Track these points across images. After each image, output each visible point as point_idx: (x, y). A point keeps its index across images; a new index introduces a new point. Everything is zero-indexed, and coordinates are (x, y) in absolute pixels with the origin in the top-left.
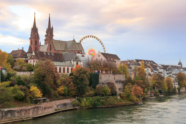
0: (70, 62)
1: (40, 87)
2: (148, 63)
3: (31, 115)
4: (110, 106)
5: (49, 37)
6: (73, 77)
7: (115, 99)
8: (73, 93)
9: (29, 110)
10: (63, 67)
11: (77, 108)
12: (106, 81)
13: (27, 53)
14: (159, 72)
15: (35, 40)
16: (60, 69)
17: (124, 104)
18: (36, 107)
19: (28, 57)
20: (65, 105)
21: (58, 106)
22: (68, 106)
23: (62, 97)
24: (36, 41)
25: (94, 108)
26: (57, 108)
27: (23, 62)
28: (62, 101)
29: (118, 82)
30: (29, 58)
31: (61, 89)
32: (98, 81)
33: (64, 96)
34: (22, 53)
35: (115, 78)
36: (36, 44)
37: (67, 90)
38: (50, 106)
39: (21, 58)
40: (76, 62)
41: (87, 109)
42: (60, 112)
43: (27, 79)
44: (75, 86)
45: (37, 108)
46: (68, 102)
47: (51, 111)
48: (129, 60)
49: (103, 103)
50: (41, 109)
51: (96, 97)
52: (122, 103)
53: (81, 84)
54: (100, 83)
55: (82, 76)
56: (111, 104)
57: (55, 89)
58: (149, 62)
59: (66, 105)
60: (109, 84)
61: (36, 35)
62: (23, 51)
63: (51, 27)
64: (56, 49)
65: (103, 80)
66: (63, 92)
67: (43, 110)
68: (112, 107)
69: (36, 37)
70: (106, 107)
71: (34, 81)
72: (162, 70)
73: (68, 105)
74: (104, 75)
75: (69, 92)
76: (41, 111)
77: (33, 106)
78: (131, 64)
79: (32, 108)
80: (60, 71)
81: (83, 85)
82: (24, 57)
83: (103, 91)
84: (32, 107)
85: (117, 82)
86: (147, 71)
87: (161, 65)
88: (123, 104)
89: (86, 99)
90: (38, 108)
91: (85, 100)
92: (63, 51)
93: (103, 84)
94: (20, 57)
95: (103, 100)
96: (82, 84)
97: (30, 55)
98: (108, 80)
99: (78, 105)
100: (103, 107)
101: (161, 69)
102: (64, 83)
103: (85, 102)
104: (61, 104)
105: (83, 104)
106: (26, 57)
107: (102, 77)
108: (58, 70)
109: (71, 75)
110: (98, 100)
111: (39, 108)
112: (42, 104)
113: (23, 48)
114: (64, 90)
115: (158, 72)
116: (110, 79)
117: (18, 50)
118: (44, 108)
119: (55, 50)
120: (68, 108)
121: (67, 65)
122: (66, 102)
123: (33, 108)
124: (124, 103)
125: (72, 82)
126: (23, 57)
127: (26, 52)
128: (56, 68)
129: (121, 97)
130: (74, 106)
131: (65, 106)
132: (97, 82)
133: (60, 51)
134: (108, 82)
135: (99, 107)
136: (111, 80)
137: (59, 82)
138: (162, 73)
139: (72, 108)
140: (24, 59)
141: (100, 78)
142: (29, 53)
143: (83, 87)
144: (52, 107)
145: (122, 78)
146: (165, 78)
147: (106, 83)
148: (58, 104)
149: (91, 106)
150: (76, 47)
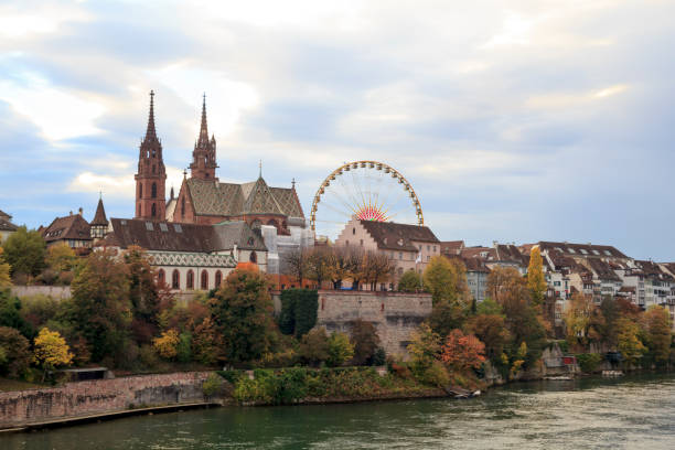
0: (228, 253)
1: (82, 332)
2: (580, 253)
3: (20, 418)
4: (341, 399)
5: (200, 172)
6: (214, 300)
7: (367, 376)
8: (212, 353)
9: (14, 402)
10: (202, 269)
11: (221, 402)
12: (346, 314)
13: (92, 225)
14: (623, 289)
15: (152, 181)
16: (176, 275)
17: (399, 392)
18: (41, 394)
19: (92, 240)
20: (171, 391)
21: (139, 394)
22: (184, 395)
23: (167, 367)
24: (154, 184)
25: (282, 404)
26: (136, 402)
27: (72, 253)
28: (158, 377)
29: (401, 321)
30: (96, 240)
31: (166, 340)
32: (316, 316)
33: (177, 362)
34: (73, 225)
35: (383, 306)
36: (154, 194)
37: (188, 346)
38: (105, 392)
39: (67, 243)
40: (249, 253)
41: (256, 406)
42: (145, 413)
43: (44, 308)
44: (219, 332)
45: (49, 397)
46: (183, 382)
47: (106, 408)
48: (501, 243)
49: (312, 388)
50: (65, 400)
51: (292, 369)
52: (391, 391)
53: (240, 325)
54: (320, 321)
55: (242, 298)
56: (343, 394)
57: (142, 341)
58: (584, 252)
59: (177, 393)
60: (355, 325)
61: (154, 166)
62: (79, 218)
63: (210, 138)
64: (198, 212)
65: (331, 312)
66: (174, 352)
67: (71, 404)
68: (347, 402)
69: (154, 171)
70: (326, 403)
71: (66, 314)
72: (633, 281)
73: (183, 392)
74: (338, 297)
75: (195, 350)
76: (62, 407)
77: (30, 392)
78: (491, 258)
79: (24, 398)
80: (176, 285)
81: (245, 330)
82: (79, 240)
83: (324, 349)
84: (26, 393)
85: (393, 319)
86: (563, 283)
87: (636, 262)
88: (394, 393)
89: (255, 375)
90: (51, 397)
91: (252, 378)
92: (223, 216)
93: (331, 325)
94: (65, 239)
95: (313, 379)
96: (243, 324)
97: (98, 231)
98: (356, 313)
99: (223, 395)
100: (315, 403)
101: (632, 275)
102: (181, 321)
103: (251, 382)
104: (155, 389)
105: (240, 390)
106: (85, 237)
107: (326, 304)
108: (169, 280)
109: (212, 294)
110: (299, 379)
111: (54, 399)
112: (68, 384)
113: (81, 210)
114: (178, 345)
115: (618, 288)
116: (362, 311)
117: (68, 215)
118: (74, 401)
119: (195, 214)
120: (182, 402)
121: (215, 263)
122: (176, 383)
123: (30, 396)
124: (398, 389)
125: (207, 320)
126: (75, 240)
127: (89, 222)
128: (162, 274)
129: (392, 370)
130: (206, 396)
131: (170, 396)
132: (311, 320)
133: (214, 216)
134: (355, 318)
135: (301, 401)
136: (367, 313)
137: (163, 316)
138: (634, 293)
139: (201, 402)
140: (78, 245)
141: (320, 307)
142: (96, 225)
143: (246, 336)
144: (112, 397)
145: (418, 305)
146: (647, 311)
147: (346, 323)
148: (142, 387)
149: (268, 399)
150: (264, 202)
